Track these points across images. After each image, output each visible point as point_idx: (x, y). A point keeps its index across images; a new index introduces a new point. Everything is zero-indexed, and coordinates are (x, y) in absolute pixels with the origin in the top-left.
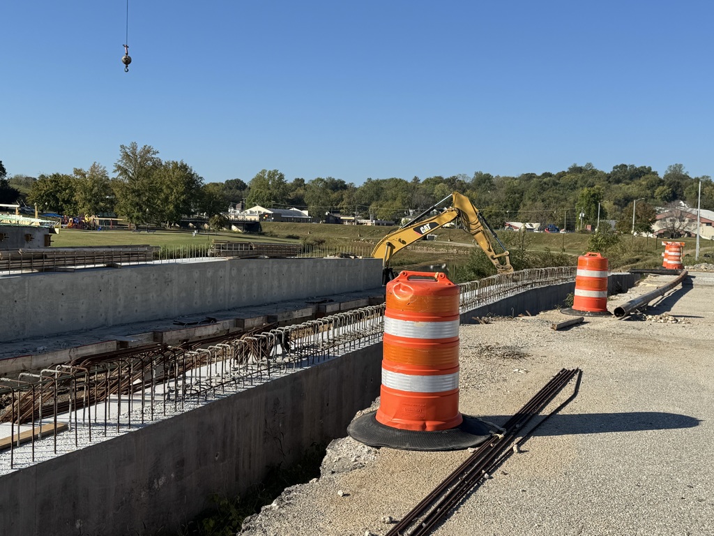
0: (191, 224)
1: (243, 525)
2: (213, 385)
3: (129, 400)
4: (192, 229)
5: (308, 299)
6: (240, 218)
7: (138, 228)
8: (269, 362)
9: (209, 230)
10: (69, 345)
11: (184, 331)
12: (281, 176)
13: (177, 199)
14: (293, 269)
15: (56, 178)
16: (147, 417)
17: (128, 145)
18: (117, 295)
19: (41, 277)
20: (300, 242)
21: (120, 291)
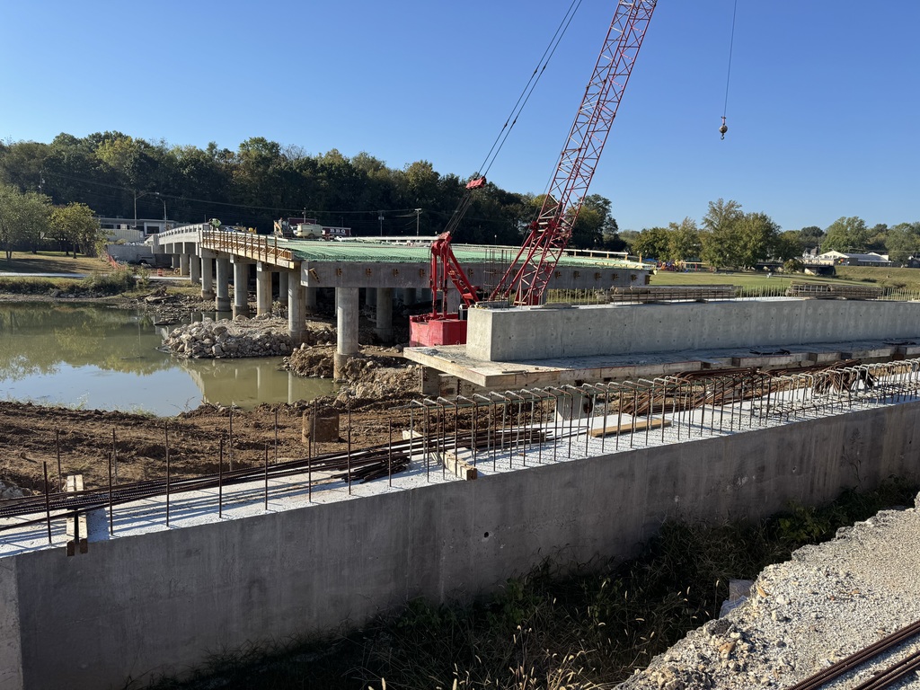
0: (765, 268)
1: (837, 533)
2: (794, 408)
3: (722, 412)
4: (767, 272)
5: (886, 340)
6: (814, 262)
7: (719, 271)
8: (850, 396)
9: (782, 273)
10: (663, 361)
11: (759, 359)
12: (862, 223)
13: (754, 246)
14: (872, 311)
15: (655, 231)
16: (736, 427)
17: (715, 201)
18: (703, 325)
19: (645, 308)
20: (877, 285)
21: (706, 322)
